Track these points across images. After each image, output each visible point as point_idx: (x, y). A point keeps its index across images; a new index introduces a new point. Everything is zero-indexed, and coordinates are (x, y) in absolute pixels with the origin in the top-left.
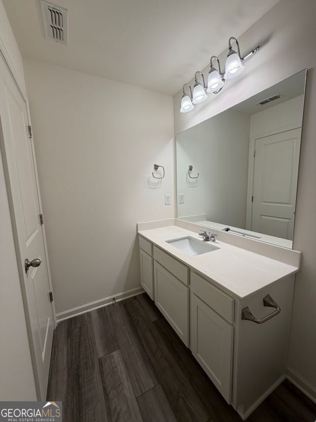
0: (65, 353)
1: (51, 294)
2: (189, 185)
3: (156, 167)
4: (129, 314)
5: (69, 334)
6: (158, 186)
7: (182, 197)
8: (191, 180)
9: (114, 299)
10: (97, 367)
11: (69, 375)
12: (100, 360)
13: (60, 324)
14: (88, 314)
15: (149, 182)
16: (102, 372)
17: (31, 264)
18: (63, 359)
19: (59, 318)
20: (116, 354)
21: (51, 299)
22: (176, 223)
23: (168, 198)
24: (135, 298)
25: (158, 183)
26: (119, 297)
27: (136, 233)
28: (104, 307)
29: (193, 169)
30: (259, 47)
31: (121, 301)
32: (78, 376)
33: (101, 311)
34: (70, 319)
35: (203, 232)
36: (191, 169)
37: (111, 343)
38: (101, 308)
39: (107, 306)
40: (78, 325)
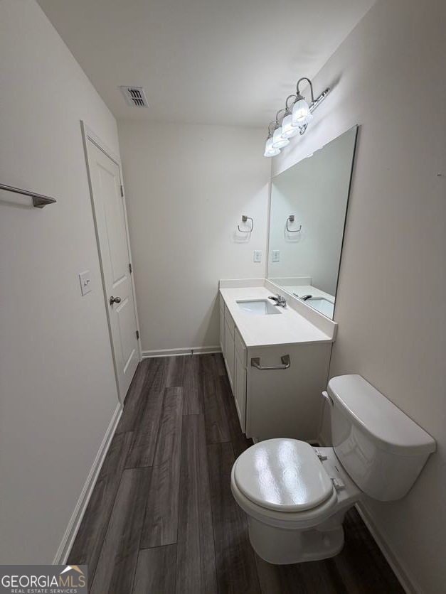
0: (144, 378)
1: (137, 332)
2: (288, 240)
3: (245, 219)
4: (201, 365)
5: (150, 367)
6: (247, 241)
7: (276, 254)
8: (291, 234)
9: (192, 351)
10: (163, 392)
11: (143, 390)
12: (166, 389)
13: (145, 360)
14: (168, 358)
15: (235, 236)
16: (165, 396)
17: (114, 301)
18: (141, 381)
19: (144, 354)
20: (179, 389)
21: (138, 337)
22: (266, 285)
23: (258, 255)
24: (213, 355)
25: (246, 237)
26: (197, 351)
27: (217, 291)
28: (183, 356)
29: (295, 219)
30: (327, 91)
31: (199, 355)
32: (148, 394)
33: (179, 358)
34: (153, 358)
35: (276, 297)
36: (292, 219)
37: (178, 381)
38: (180, 356)
39: (186, 356)
40: (158, 364)
